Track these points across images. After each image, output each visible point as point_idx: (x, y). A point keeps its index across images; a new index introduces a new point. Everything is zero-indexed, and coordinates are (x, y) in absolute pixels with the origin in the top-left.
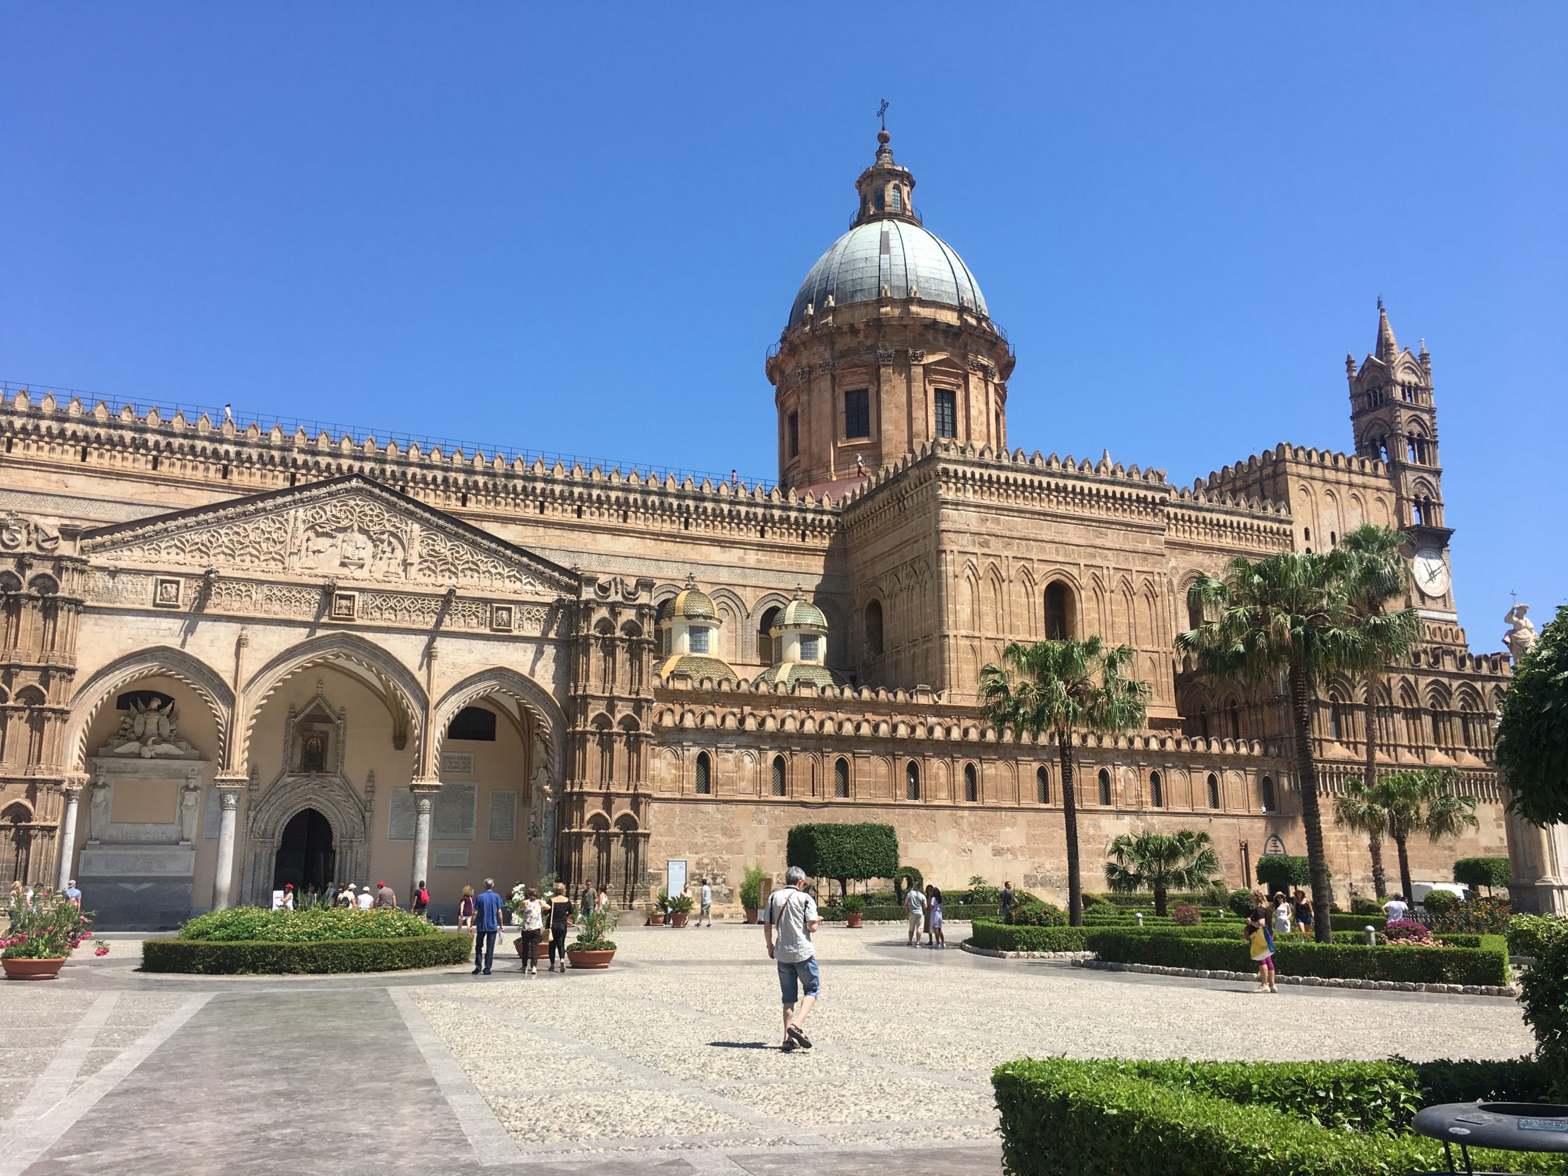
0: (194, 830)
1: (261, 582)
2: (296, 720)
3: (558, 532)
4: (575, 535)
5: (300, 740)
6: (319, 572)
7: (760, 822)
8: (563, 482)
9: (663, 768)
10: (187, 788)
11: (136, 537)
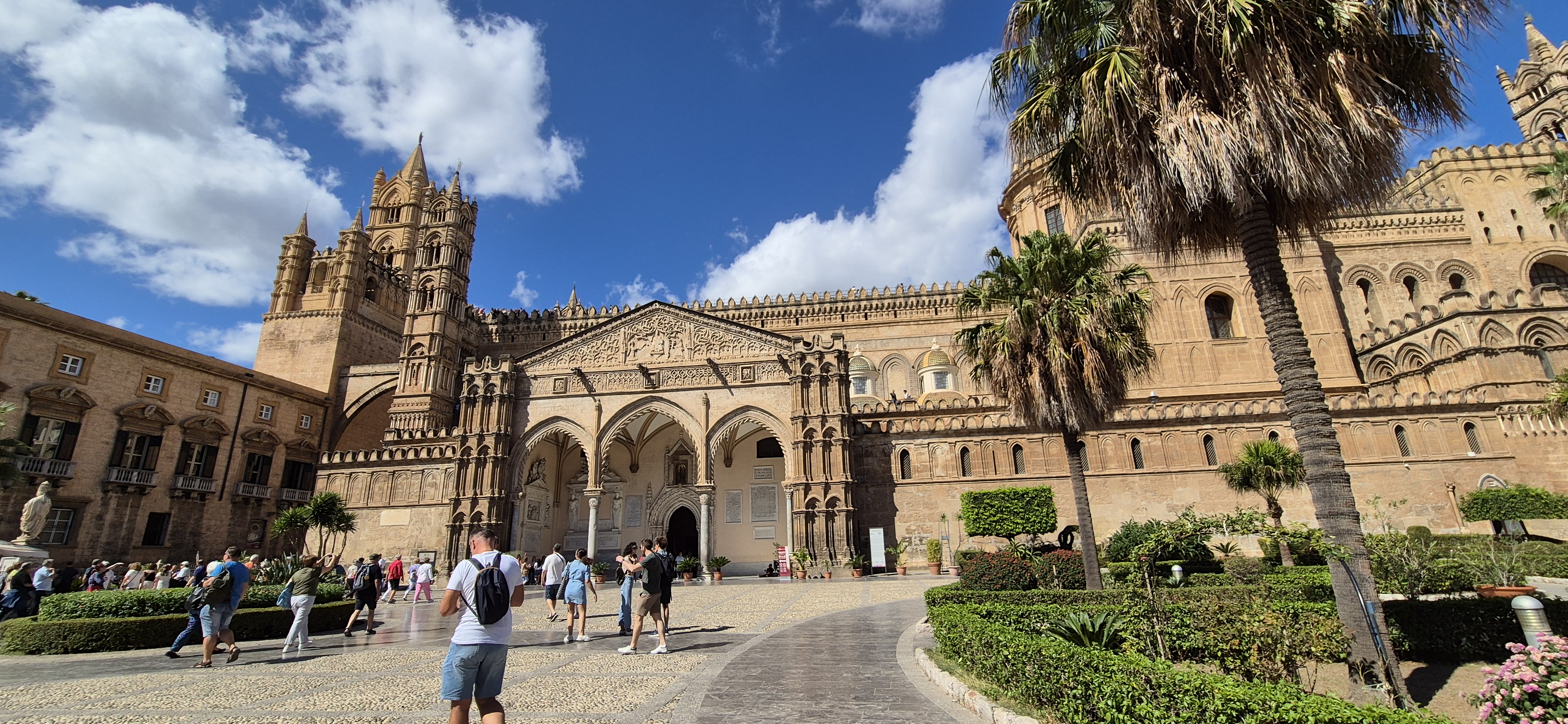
0: (620, 522)
1: (606, 373)
2: (670, 455)
3: (855, 331)
4: (865, 330)
5: (672, 466)
6: (637, 362)
7: (954, 497)
8: (854, 301)
9: (875, 464)
10: (615, 498)
11: (543, 357)
